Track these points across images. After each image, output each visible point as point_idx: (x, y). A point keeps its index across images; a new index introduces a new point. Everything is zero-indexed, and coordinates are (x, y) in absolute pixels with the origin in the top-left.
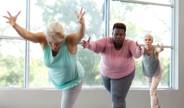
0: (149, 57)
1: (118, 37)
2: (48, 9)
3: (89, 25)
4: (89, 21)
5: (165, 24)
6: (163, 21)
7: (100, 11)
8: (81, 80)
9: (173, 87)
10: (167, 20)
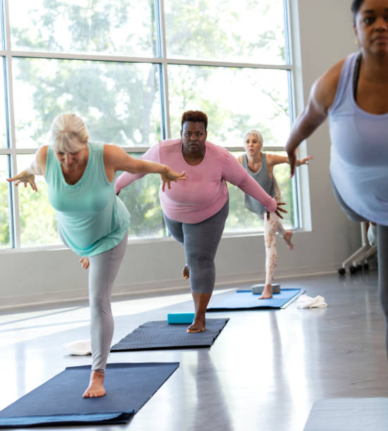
0: (255, 174)
1: (192, 138)
2: (44, 86)
3: (126, 112)
4: (126, 103)
5: (275, 100)
6: (269, 95)
7: (145, 83)
8: (125, 231)
9: (301, 226)
10: (278, 93)
